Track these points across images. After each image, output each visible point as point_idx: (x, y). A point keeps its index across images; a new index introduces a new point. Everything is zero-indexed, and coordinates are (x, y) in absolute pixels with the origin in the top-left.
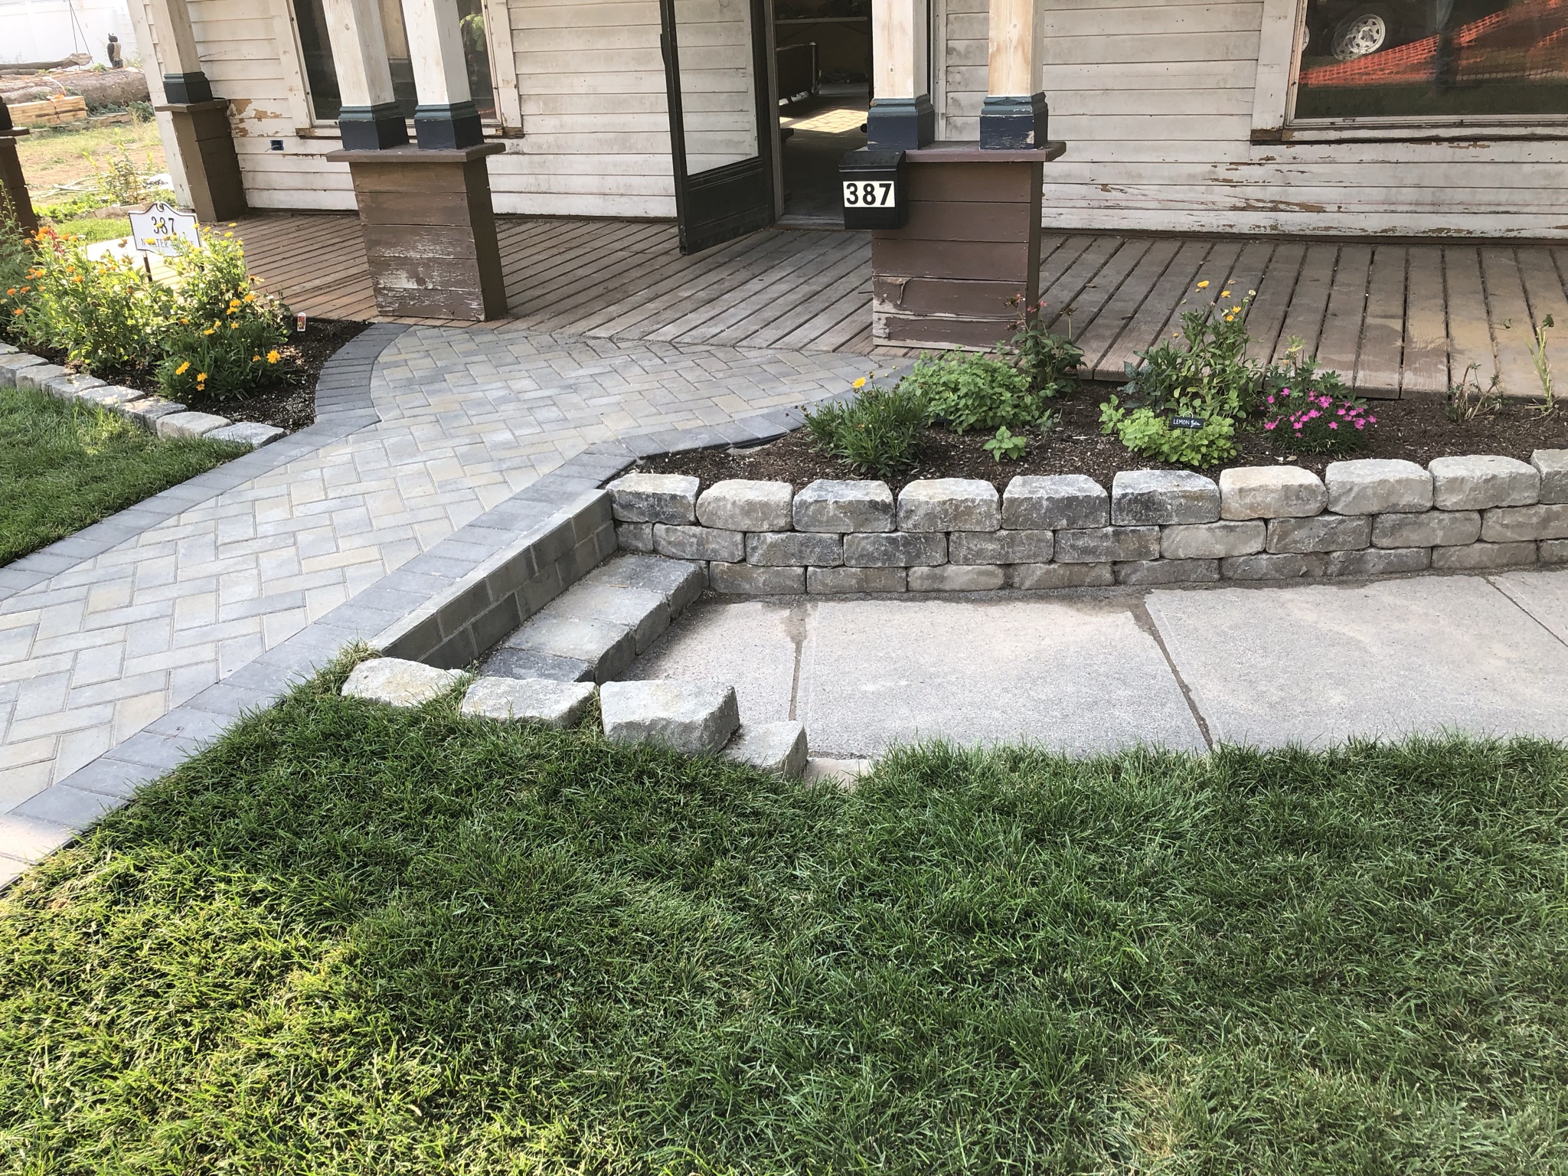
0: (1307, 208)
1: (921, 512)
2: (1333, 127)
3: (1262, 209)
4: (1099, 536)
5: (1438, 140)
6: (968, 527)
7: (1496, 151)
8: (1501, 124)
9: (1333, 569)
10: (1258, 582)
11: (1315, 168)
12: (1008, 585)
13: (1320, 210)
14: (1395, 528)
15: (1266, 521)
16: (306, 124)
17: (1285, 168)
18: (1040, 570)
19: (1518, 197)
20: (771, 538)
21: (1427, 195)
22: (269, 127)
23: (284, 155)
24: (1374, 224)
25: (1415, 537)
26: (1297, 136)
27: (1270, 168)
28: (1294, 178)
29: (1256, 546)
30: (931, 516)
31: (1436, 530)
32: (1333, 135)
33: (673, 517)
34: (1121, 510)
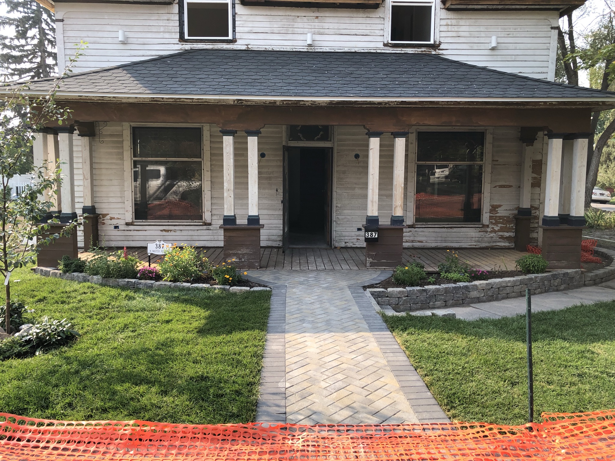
0: (419, 242)
1: (432, 291)
2: (423, 225)
3: (410, 242)
4: (460, 295)
5: (444, 227)
6: (439, 294)
7: (455, 230)
8: (455, 225)
9: (494, 299)
10: (484, 302)
11: (420, 233)
12: (446, 306)
13: (422, 242)
14: (502, 290)
15: (483, 290)
16: (130, 221)
17: (414, 233)
18: (451, 301)
19: (461, 239)
20: (404, 298)
21: (443, 239)
22: (114, 222)
23: (118, 230)
24: (433, 245)
25: (505, 292)
26: (416, 226)
27: (411, 233)
28: (416, 235)
29: (483, 295)
30: (433, 292)
31: (508, 290)
32: (424, 226)
33: (382, 296)
34: (463, 289)
